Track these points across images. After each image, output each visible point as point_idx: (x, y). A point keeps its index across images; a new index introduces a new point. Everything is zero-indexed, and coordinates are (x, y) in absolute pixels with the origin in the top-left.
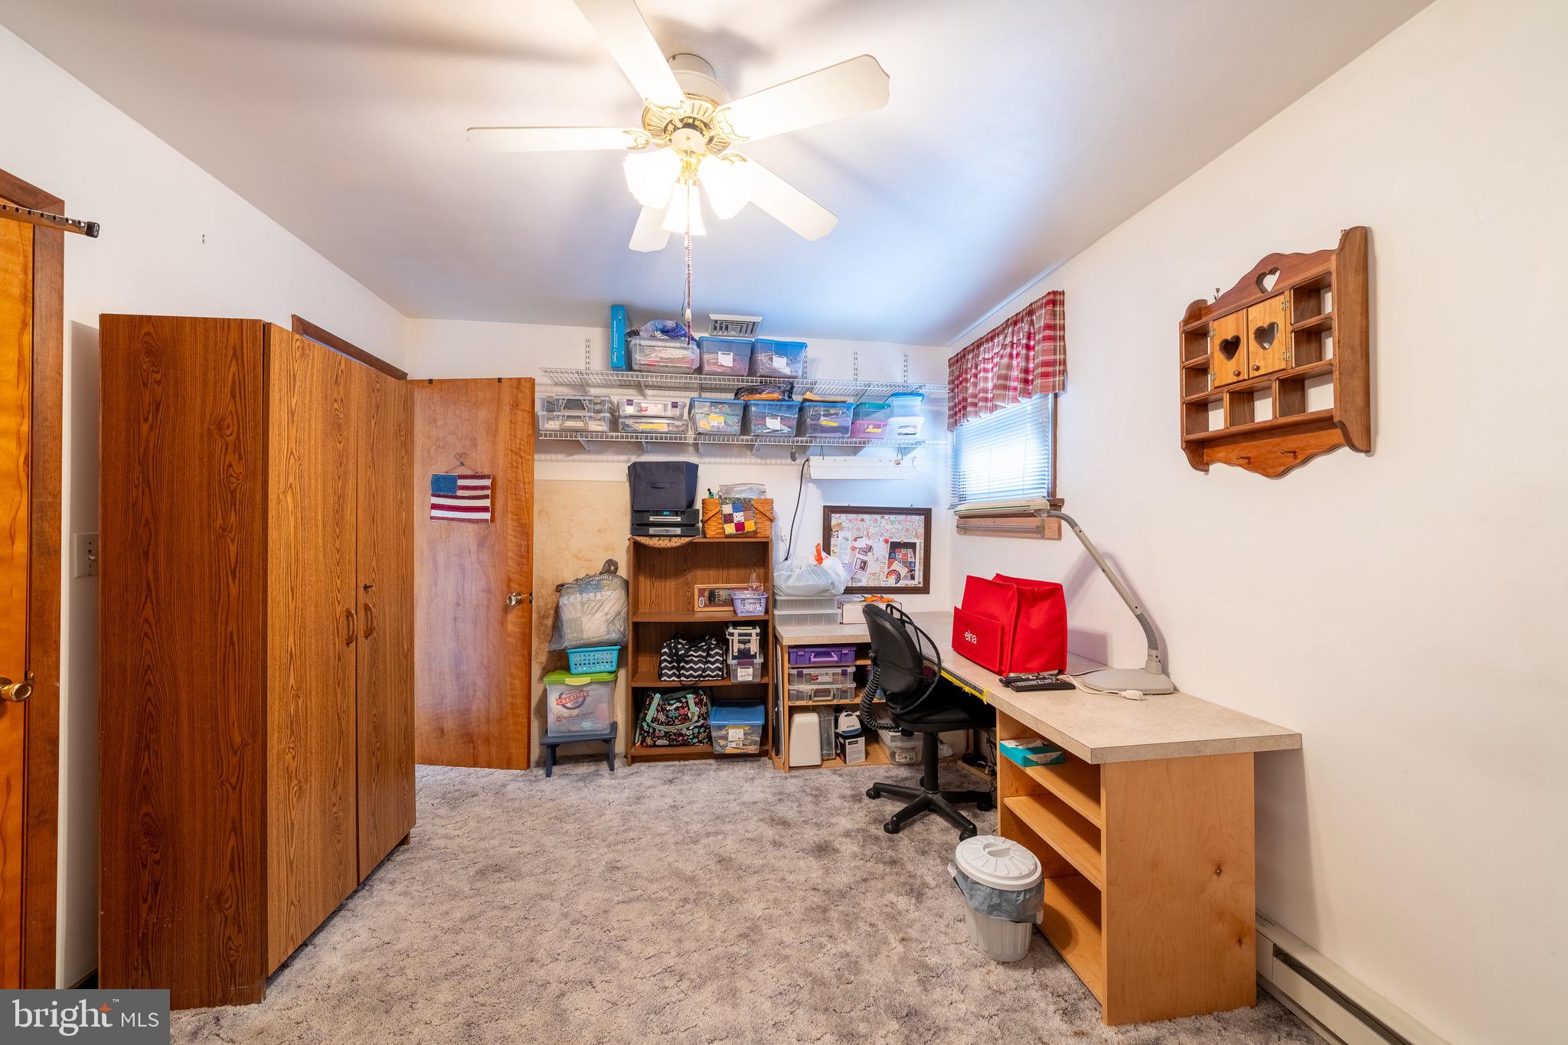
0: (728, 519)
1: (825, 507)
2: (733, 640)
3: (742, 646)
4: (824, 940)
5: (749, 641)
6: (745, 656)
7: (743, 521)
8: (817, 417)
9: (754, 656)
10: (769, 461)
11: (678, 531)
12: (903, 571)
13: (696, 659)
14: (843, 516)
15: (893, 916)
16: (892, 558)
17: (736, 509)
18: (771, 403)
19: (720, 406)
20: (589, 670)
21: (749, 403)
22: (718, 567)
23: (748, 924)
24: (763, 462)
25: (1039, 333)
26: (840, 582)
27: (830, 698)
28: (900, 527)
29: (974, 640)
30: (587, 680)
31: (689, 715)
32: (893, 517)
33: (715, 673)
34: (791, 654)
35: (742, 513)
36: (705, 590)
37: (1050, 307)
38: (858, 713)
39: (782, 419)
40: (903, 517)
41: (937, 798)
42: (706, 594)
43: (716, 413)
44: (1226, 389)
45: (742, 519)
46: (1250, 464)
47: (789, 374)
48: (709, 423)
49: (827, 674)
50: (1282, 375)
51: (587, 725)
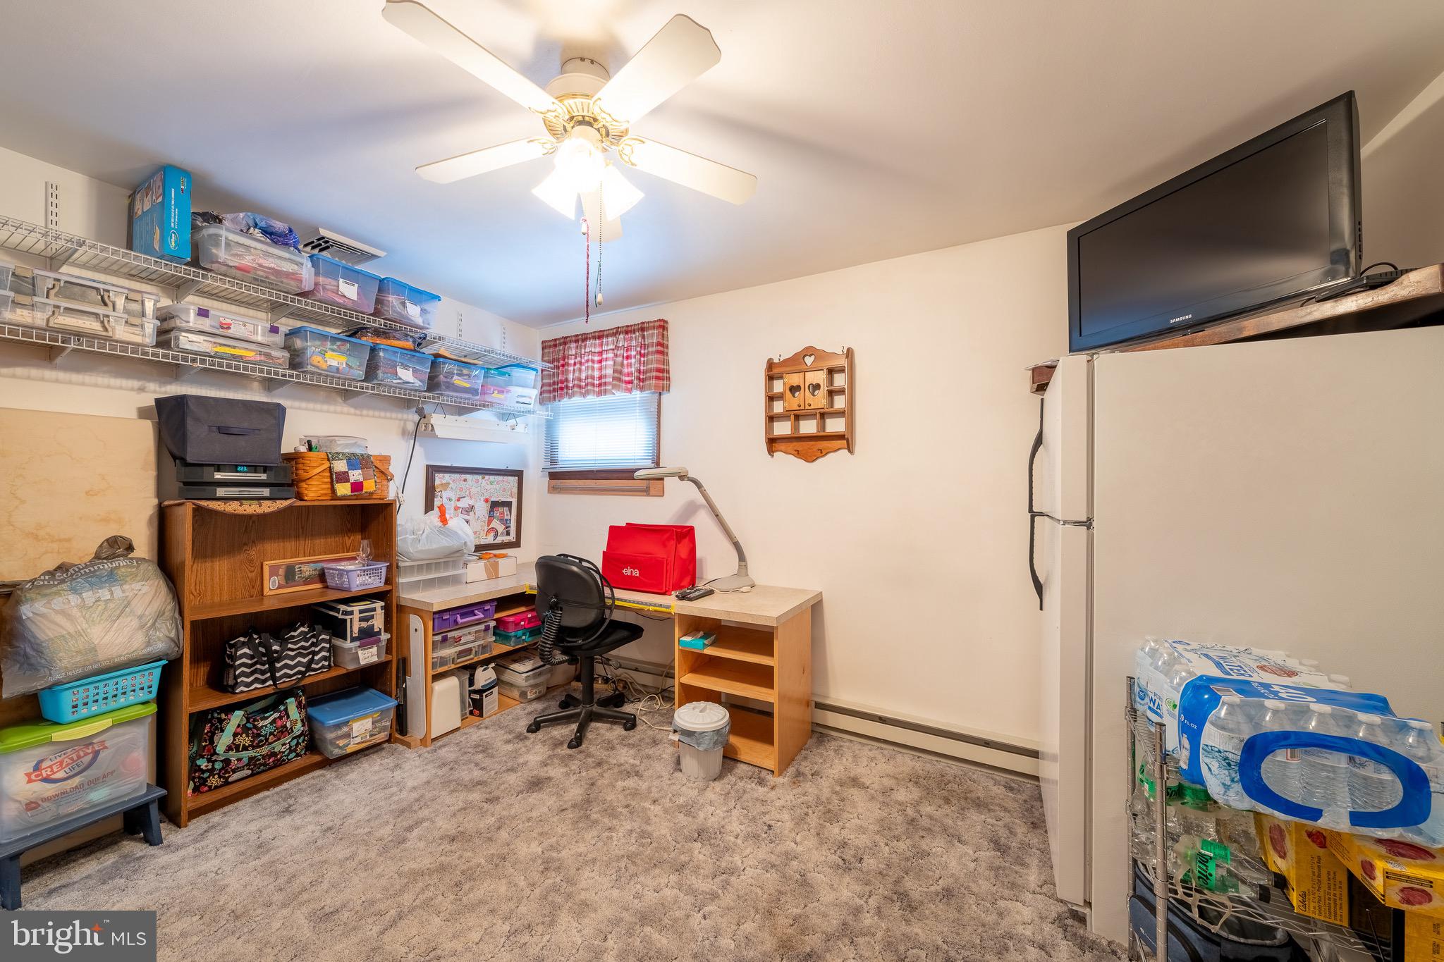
0: (343, 477)
1: (428, 466)
2: (351, 619)
3: (364, 624)
4: (607, 834)
5: (372, 617)
6: (367, 636)
7: (361, 480)
8: (450, 374)
9: (379, 633)
10: (365, 412)
11: (266, 492)
12: (501, 528)
13: (292, 653)
14: (447, 476)
15: (635, 793)
16: (491, 517)
17: (352, 465)
18: (403, 351)
19: (338, 343)
20: (105, 708)
21: (377, 347)
22: (297, 537)
23: (540, 861)
24: (358, 412)
25: (652, 346)
26: (470, 541)
27: (472, 656)
28: (497, 487)
29: (636, 573)
30: (106, 722)
31: (288, 725)
32: (492, 478)
33: (320, 665)
34: (436, 620)
35: (360, 471)
36: (279, 566)
37: (661, 330)
38: (493, 665)
39: (415, 371)
40: (500, 478)
41: (596, 708)
42: (281, 572)
43: (333, 350)
44: (792, 413)
45: (360, 478)
46: (798, 454)
47: (422, 324)
48: (327, 362)
49: (469, 633)
50: (822, 411)
51: (99, 795)
